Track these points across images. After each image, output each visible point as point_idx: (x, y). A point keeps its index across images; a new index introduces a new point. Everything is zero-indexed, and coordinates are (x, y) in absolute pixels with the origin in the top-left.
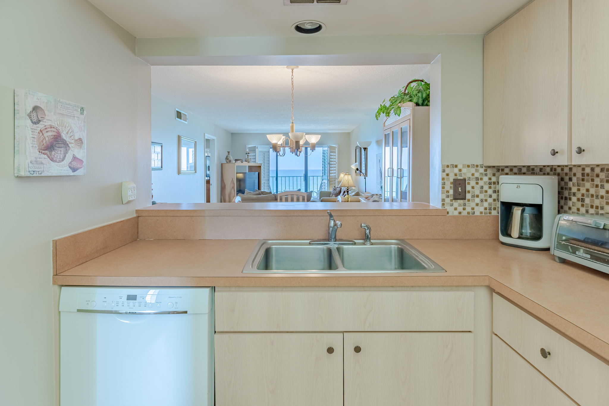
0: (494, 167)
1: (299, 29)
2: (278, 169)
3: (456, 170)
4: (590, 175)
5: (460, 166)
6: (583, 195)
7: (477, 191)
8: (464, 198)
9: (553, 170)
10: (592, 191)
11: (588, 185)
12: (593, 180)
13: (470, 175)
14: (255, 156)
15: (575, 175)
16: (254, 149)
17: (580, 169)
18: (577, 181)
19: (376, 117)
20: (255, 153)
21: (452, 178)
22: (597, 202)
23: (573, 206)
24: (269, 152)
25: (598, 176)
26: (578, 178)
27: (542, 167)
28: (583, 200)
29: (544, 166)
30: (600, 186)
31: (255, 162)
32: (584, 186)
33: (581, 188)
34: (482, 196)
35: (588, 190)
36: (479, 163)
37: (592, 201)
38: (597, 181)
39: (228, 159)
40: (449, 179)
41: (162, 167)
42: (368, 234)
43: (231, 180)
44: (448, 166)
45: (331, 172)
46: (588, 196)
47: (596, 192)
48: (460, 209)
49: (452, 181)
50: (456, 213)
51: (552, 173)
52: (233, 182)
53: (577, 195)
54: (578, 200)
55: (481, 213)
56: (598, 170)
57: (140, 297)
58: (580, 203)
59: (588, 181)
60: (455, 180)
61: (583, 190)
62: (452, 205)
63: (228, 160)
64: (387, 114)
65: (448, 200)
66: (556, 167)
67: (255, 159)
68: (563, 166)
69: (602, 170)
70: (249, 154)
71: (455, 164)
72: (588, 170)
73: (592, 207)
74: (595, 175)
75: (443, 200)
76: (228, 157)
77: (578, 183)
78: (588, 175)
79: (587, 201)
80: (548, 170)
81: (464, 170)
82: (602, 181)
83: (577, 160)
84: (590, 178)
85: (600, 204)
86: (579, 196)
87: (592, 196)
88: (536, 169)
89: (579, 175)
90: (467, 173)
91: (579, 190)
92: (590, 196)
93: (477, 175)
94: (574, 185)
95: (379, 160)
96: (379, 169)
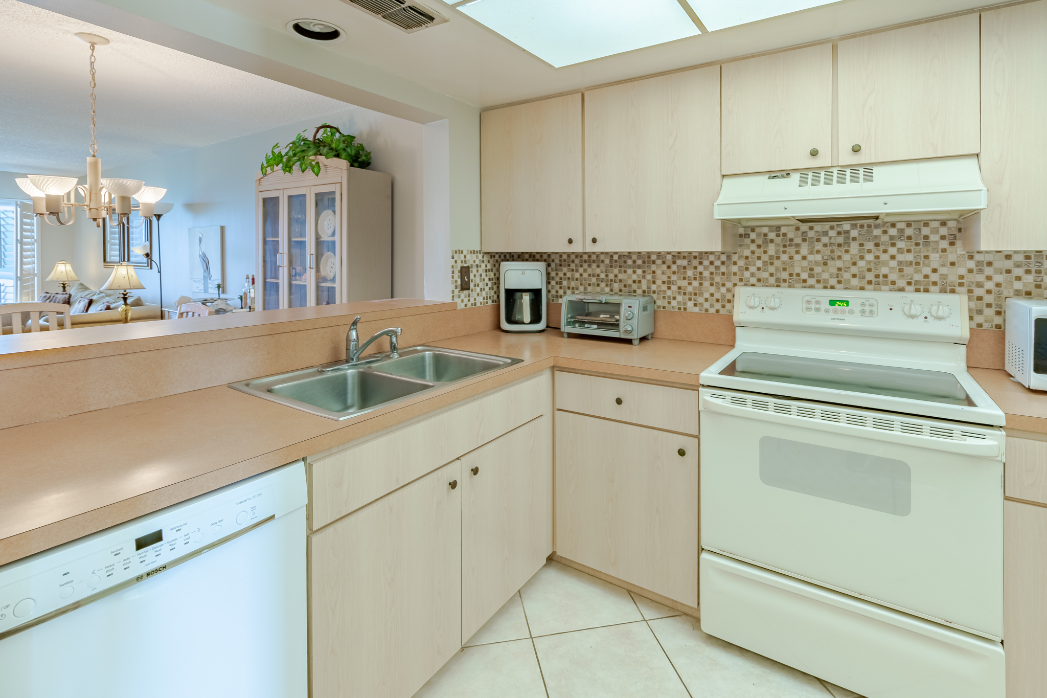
0: (488, 253)
1: (298, 28)
3: (462, 256)
4: (567, 260)
5: (465, 252)
6: (561, 279)
7: (478, 281)
8: (468, 289)
9: (532, 257)
10: (569, 275)
11: (565, 269)
12: (569, 265)
13: (472, 263)
15: (553, 261)
17: (558, 256)
18: (556, 266)
19: (262, 170)
21: (459, 265)
22: (573, 284)
23: (552, 289)
25: (573, 261)
26: (556, 264)
27: (520, 254)
28: (561, 283)
29: (523, 253)
30: (575, 270)
32: (561, 270)
33: (559, 273)
34: (481, 285)
35: (565, 274)
36: (478, 249)
37: (569, 283)
38: (573, 266)
40: (457, 266)
42: (395, 343)
44: (456, 252)
45: (24, 260)
46: (565, 280)
47: (572, 276)
48: (466, 300)
49: (459, 269)
50: (463, 306)
51: (531, 259)
53: (555, 279)
54: (557, 283)
55: (481, 303)
56: (573, 257)
57: (172, 529)
58: (558, 286)
59: (565, 266)
60: (462, 268)
61: (561, 274)
62: (459, 297)
64: (288, 169)
65: (456, 291)
66: (535, 254)
68: (542, 253)
69: (577, 256)
71: (461, 250)
72: (565, 257)
73: (569, 288)
74: (571, 261)
75: (453, 292)
77: (556, 268)
78: (565, 261)
79: (565, 283)
80: (527, 256)
81: (468, 257)
82: (576, 266)
83: (590, 248)
84: (567, 263)
85: (576, 285)
86: (558, 279)
87: (569, 279)
88: (515, 255)
89: (557, 261)
90: (471, 260)
91: (557, 274)
92: (567, 279)
93: (477, 262)
94: (552, 270)
95: (200, 239)
96: (200, 255)
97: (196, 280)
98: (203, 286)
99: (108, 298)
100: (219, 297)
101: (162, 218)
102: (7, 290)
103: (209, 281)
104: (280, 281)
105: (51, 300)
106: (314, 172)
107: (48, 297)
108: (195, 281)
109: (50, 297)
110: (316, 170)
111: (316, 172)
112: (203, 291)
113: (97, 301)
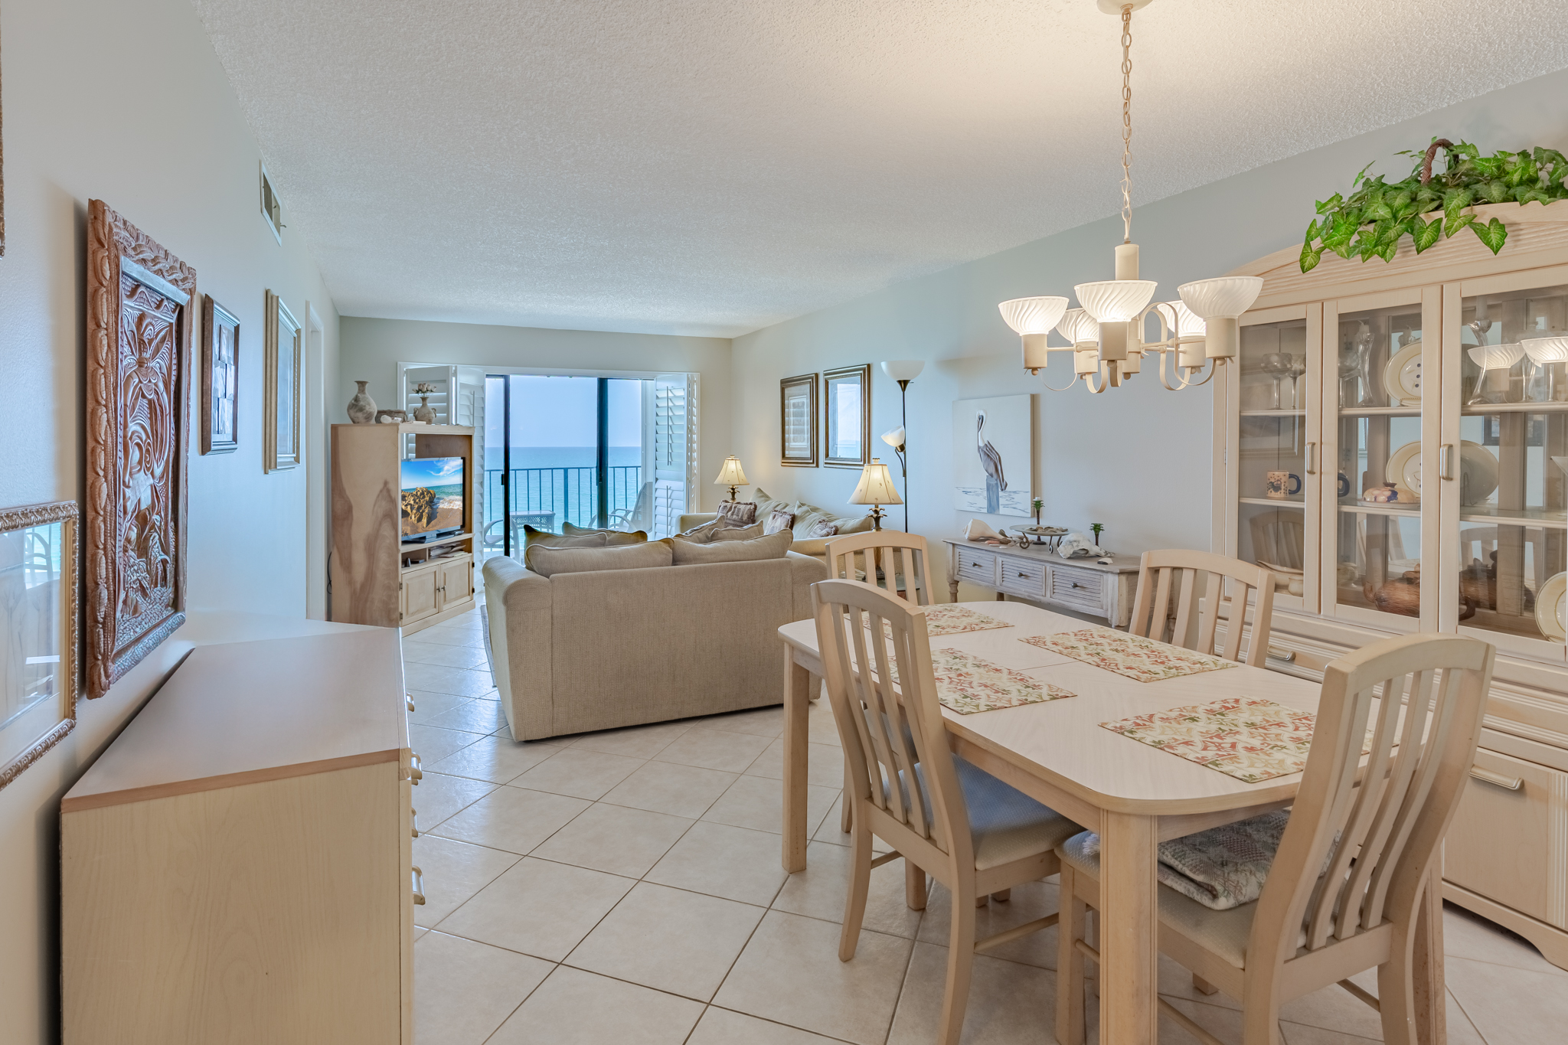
2: (512, 445)
14: (447, 399)
16: (443, 377)
20: (448, 390)
24: (483, 388)
31: (447, 421)
39: (361, 410)
41: (235, 439)
43: (380, 486)
52: (390, 496)
63: (360, 415)
67: (447, 410)
70: (428, 394)
76: (362, 403)
95: (981, 418)
96: (979, 447)
97: (969, 490)
98: (986, 502)
99: (815, 514)
100: (1038, 523)
101: (909, 385)
102: (658, 493)
103: (1001, 493)
104: (1308, 505)
105: (733, 512)
106: (1488, 243)
107: (729, 507)
108: (966, 492)
109: (731, 508)
110: (1494, 237)
111: (1494, 242)
112: (985, 511)
113: (802, 518)
